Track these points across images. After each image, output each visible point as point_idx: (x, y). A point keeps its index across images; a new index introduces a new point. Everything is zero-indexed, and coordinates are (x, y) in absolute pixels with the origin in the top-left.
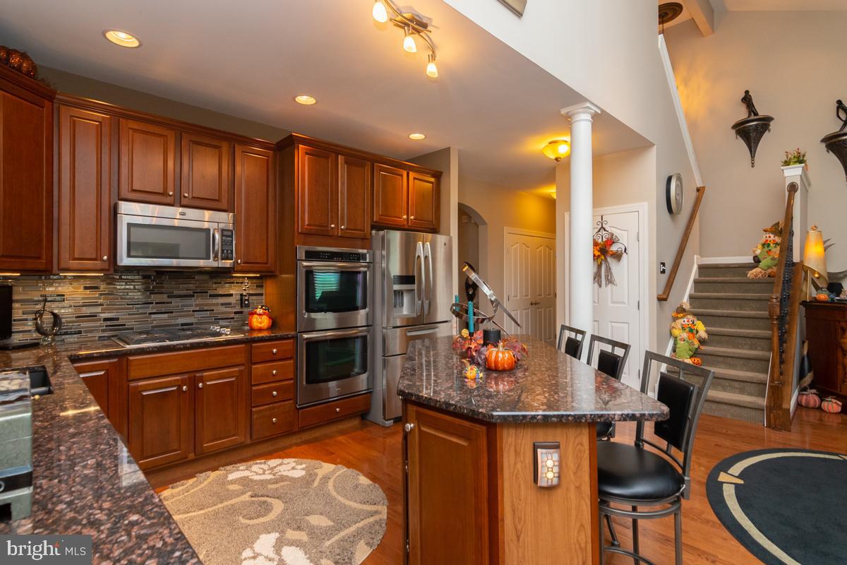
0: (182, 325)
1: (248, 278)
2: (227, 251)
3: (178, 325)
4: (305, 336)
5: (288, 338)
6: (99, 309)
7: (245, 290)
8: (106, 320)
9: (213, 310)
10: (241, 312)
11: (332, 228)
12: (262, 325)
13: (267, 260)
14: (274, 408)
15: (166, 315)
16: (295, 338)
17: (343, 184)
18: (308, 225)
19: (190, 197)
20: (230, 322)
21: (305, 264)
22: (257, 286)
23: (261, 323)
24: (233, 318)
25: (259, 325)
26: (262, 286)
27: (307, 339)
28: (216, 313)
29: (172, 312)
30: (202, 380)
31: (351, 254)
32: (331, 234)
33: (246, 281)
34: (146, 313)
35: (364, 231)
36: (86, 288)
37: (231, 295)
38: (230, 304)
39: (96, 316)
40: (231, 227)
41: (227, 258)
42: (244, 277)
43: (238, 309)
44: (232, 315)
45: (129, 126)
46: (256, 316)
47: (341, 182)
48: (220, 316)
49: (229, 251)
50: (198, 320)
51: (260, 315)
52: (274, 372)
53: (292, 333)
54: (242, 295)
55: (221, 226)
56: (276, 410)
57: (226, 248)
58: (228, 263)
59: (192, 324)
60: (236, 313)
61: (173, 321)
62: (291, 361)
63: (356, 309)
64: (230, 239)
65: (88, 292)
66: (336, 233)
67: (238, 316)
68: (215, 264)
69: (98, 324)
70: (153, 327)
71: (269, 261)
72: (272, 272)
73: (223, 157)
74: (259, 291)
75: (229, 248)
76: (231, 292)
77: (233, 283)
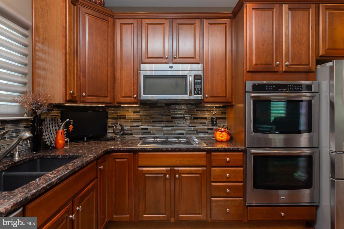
0: (179, 134)
1: (216, 107)
2: (198, 89)
3: (176, 134)
4: (253, 151)
5: (238, 151)
6: (139, 124)
7: (214, 115)
8: (143, 129)
9: (195, 127)
10: (212, 129)
11: (277, 65)
12: (223, 139)
13: (226, 94)
14: (228, 201)
15: (170, 128)
16: (244, 151)
17: (287, 27)
18: (256, 64)
19: (177, 57)
20: (205, 135)
21: (253, 95)
22: (222, 113)
23: (221, 137)
24: (207, 132)
25: (221, 139)
26: (225, 113)
27: (254, 153)
28: (196, 129)
29: (173, 127)
30: (178, 172)
31: (295, 85)
32: (276, 70)
33: (215, 109)
34: (160, 127)
35: (308, 65)
36: (134, 112)
37: (206, 118)
38: (205, 123)
39: (138, 127)
40: (200, 73)
41: (198, 94)
42: (213, 107)
43: (210, 126)
44: (206, 130)
45: (146, 22)
46: (218, 132)
47: (285, 26)
48: (199, 130)
49: (199, 89)
50: (187, 132)
51: (222, 132)
52: (228, 175)
53: (241, 148)
54: (212, 118)
55: (195, 73)
56: (229, 203)
57: (197, 87)
58: (200, 97)
59: (183, 134)
60: (209, 129)
61: (173, 131)
62: (242, 169)
63: (299, 132)
64: (200, 81)
65: (135, 114)
66: (281, 70)
67: (209, 131)
68: (191, 98)
69: (139, 131)
70: (164, 134)
71: (228, 94)
72: (230, 103)
73: (197, 29)
74: (223, 116)
75: (199, 87)
76: (206, 116)
77: (207, 110)
